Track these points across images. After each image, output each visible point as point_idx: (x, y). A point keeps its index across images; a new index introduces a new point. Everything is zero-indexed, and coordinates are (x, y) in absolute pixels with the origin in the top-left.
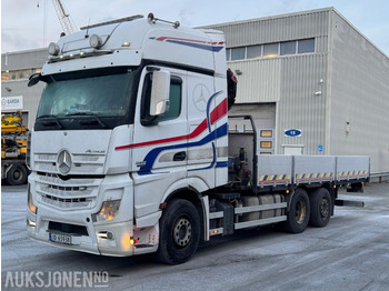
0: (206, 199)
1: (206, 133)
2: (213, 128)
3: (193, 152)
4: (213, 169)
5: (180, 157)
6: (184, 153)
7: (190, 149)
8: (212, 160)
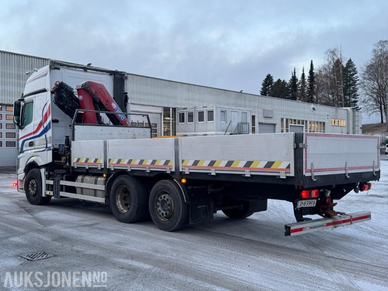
0: (43, 171)
1: (42, 129)
2: (45, 125)
3: (37, 141)
4: (45, 152)
5: (31, 144)
6: (33, 142)
7: (36, 139)
8: (45, 146)
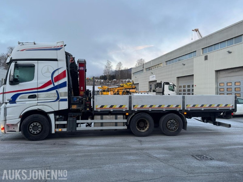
0: (52, 115)
1: (51, 86)
2: (56, 84)
3: (42, 95)
5: (33, 97)
6: (35, 95)
